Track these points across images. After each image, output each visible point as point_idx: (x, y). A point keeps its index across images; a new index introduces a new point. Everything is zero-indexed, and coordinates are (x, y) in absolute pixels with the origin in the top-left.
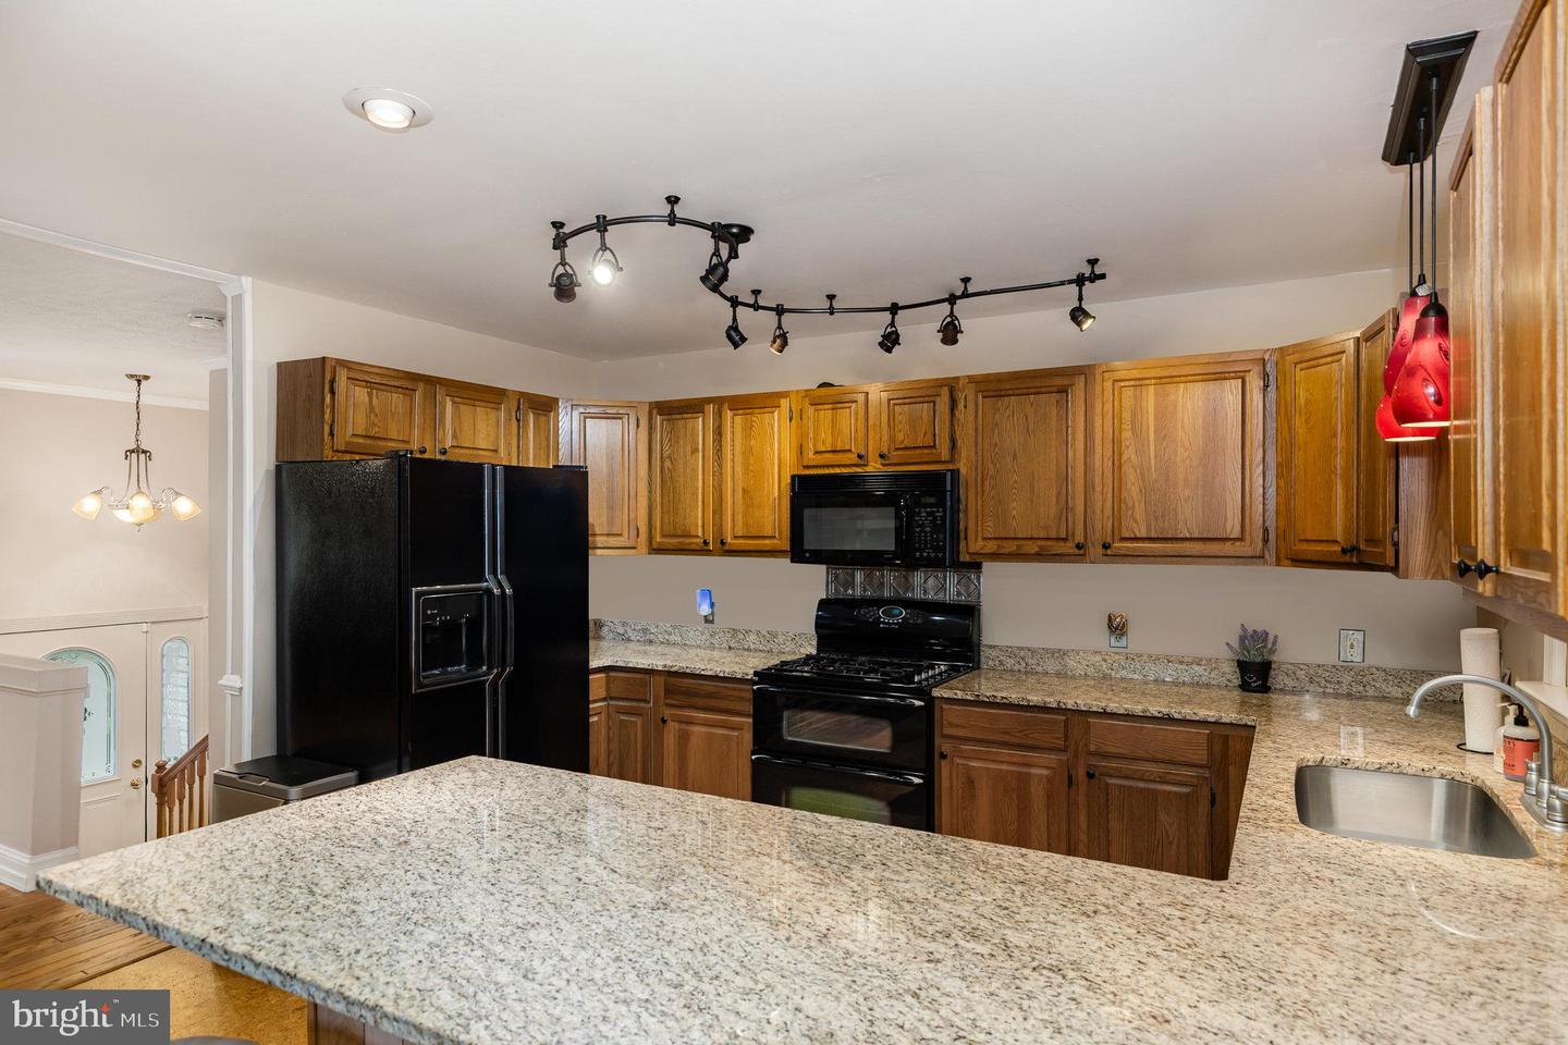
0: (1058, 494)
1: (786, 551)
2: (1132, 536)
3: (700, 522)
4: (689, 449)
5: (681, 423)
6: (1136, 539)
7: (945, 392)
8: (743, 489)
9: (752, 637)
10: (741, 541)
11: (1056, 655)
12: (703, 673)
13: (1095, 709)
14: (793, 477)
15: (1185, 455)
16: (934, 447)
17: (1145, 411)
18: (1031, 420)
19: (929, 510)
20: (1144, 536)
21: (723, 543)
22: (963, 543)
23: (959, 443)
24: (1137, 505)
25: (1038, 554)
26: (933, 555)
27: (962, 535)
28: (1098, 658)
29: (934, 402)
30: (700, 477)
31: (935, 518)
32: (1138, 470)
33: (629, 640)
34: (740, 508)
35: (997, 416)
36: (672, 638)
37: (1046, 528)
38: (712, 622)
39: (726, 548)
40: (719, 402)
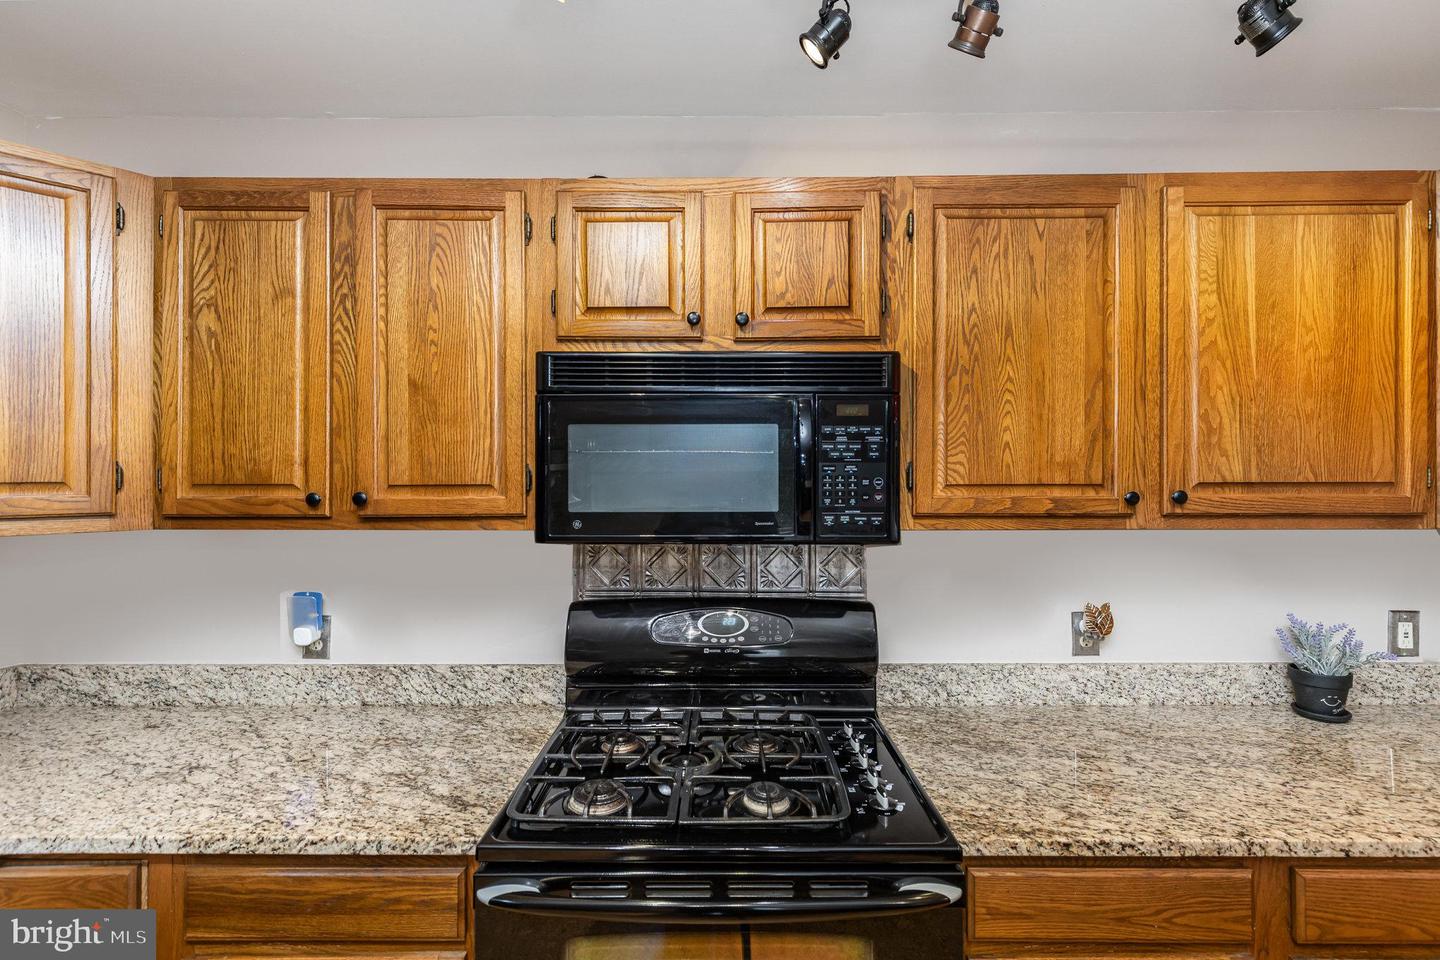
0: (1089, 405)
1: (522, 517)
2: (1219, 480)
3: (297, 454)
4: (266, 290)
5: (245, 230)
6: (1224, 484)
7: (872, 202)
8: (413, 384)
9: (416, 681)
10: (406, 496)
11: (998, 675)
12: (311, 850)
13: (1327, 853)
14: (541, 357)
15: (1308, 339)
16: (848, 308)
17: (1240, 259)
18: (1038, 266)
19: (853, 429)
20: (1239, 478)
21: (359, 501)
22: (904, 494)
23: (895, 304)
24: (1227, 426)
25: (1050, 516)
26: (861, 520)
27: (903, 482)
28: (1064, 676)
29: (850, 221)
30: (298, 354)
31: (866, 447)
32: (1229, 363)
33: (111, 705)
34: (403, 423)
35: (976, 255)
36: (222, 695)
37: (1067, 465)
38: (323, 654)
39: (369, 511)
40: (347, 192)
